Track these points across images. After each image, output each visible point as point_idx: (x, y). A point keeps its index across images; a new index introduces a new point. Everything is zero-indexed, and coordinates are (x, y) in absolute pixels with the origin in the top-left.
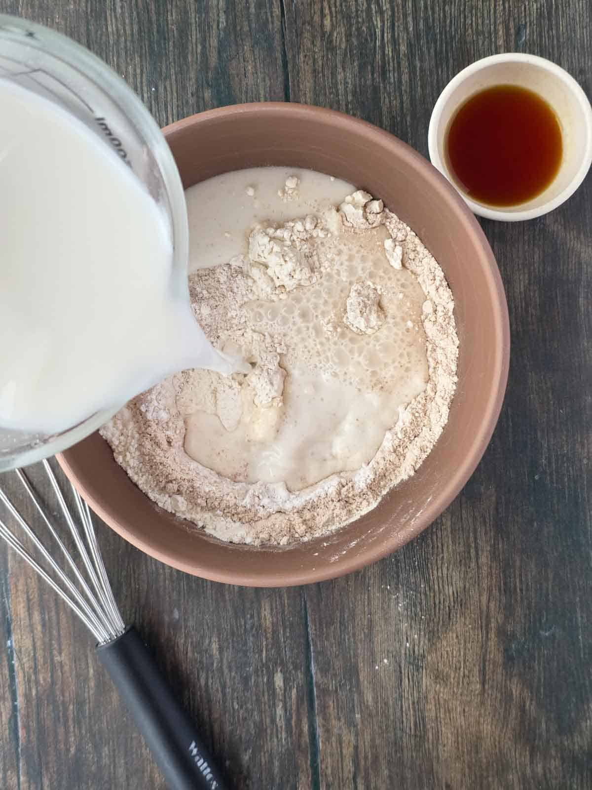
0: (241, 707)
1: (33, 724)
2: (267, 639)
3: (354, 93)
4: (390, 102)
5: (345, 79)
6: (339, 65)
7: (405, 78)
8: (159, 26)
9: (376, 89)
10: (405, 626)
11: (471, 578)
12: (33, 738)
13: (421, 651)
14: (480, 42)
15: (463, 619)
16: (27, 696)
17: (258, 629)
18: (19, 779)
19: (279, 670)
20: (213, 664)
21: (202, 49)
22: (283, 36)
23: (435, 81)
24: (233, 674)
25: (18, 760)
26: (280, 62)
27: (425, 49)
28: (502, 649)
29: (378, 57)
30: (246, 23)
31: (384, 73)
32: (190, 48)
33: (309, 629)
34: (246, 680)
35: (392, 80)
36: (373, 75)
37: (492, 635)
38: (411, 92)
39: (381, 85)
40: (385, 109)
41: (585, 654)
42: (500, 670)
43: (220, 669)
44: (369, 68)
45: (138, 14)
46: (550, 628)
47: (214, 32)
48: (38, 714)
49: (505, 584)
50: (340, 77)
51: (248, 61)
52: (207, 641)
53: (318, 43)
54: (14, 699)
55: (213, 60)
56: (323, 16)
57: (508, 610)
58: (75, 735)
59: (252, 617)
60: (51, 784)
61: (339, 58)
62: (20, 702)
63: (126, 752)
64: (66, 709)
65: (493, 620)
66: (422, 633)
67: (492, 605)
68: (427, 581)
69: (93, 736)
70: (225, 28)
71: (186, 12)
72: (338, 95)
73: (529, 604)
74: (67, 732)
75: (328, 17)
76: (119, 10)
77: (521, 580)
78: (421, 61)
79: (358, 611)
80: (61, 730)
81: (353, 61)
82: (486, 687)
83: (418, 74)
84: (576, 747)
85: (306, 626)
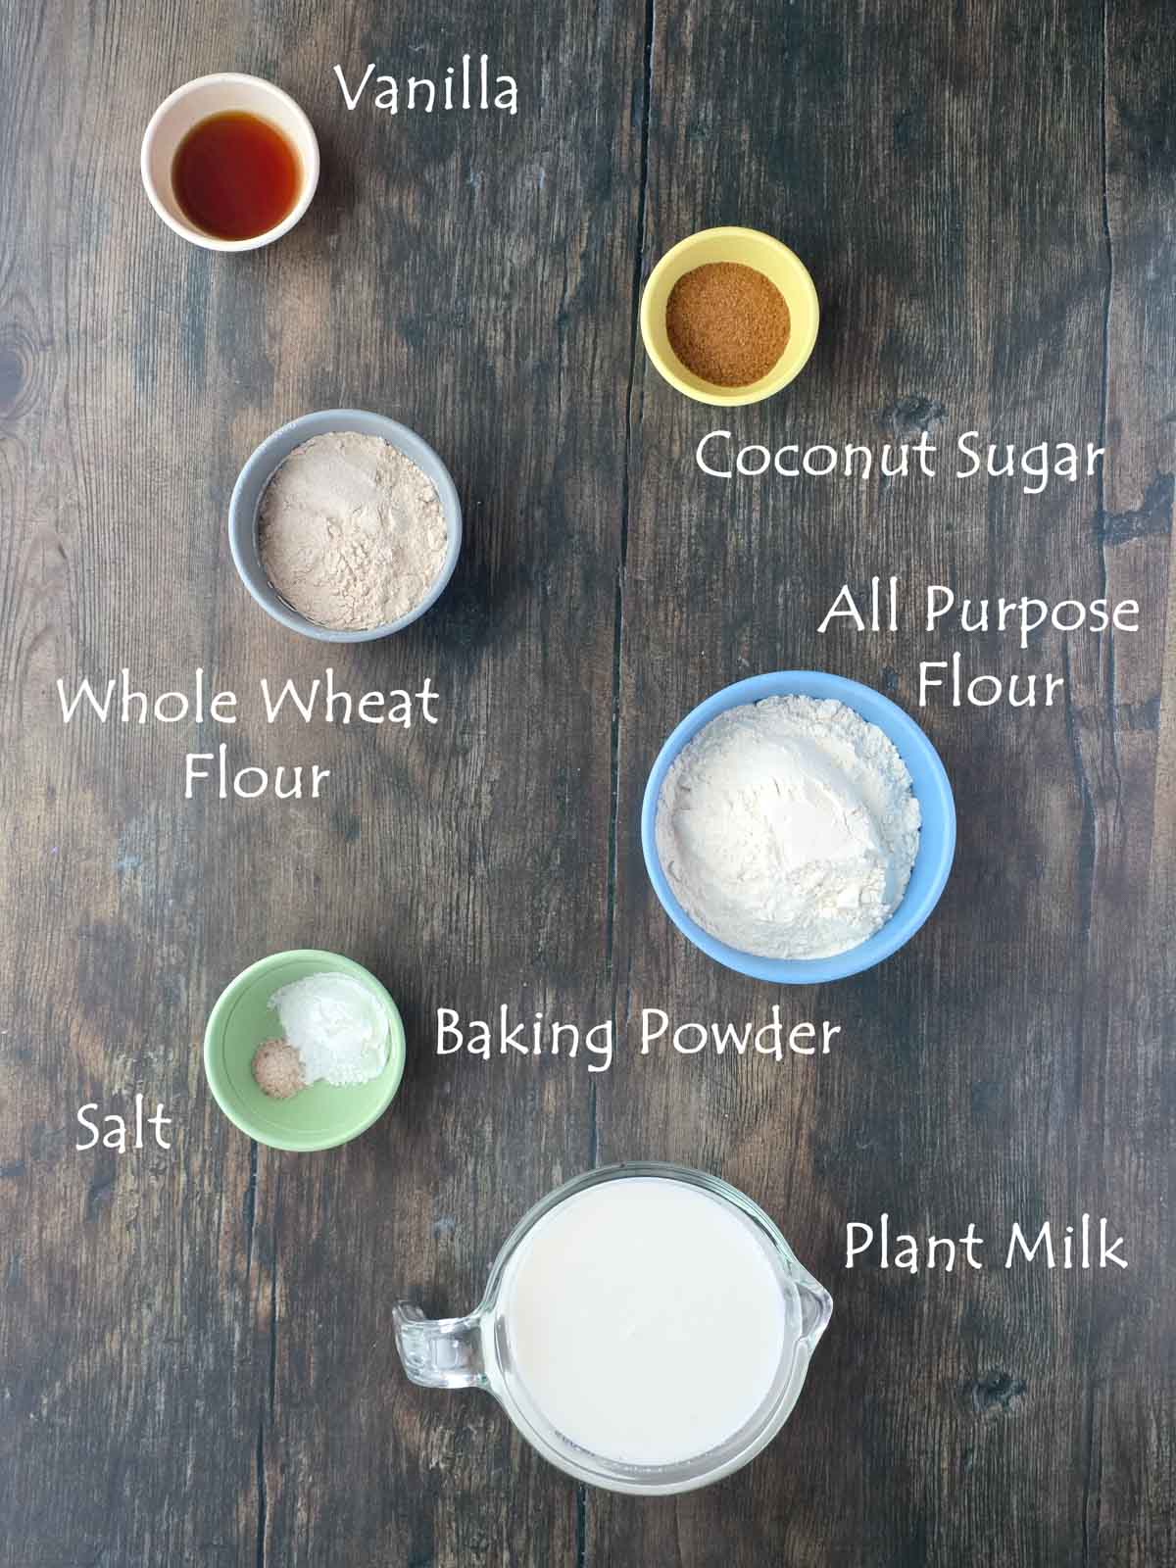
0: (512, 1201)
1: (272, 1202)
2: (548, 1125)
3: (699, 527)
4: (737, 539)
5: (690, 511)
6: (685, 495)
7: (756, 516)
8: (491, 435)
9: (722, 525)
10: (703, 1124)
11: (784, 1075)
12: (271, 1216)
13: (721, 1154)
14: (841, 486)
15: (771, 1122)
16: (268, 1168)
17: (540, 1114)
18: (249, 1263)
19: (558, 1161)
20: (484, 1148)
21: (536, 464)
22: (626, 459)
23: (788, 524)
24: (506, 1162)
25: (250, 1241)
26: (620, 486)
27: (780, 487)
28: (812, 1159)
29: (729, 490)
30: (587, 441)
31: (733, 509)
32: (523, 461)
33: (597, 1118)
34: (520, 1170)
35: (741, 517)
36: (720, 510)
37: (803, 1142)
38: (761, 531)
39: (730, 522)
40: (731, 548)
41: (905, 1175)
42: (808, 1183)
43: (492, 1155)
44: (717, 502)
45: (470, 420)
46: (868, 1141)
47: (551, 449)
48: (279, 1188)
49: (822, 1085)
50: (684, 508)
51: (585, 482)
52: (480, 1122)
53: (664, 469)
54: (254, 1170)
55: (548, 476)
56: (671, 440)
57: (823, 1115)
58: (318, 1219)
59: (533, 1099)
60: (286, 1271)
61: (685, 488)
62: (260, 1175)
63: (376, 1243)
64: (311, 1186)
65: (804, 1125)
66: (724, 1134)
67: (805, 1110)
68: (735, 1075)
69: (339, 1221)
70: (564, 444)
71: (523, 423)
72: (680, 528)
73: (847, 1111)
74: (310, 1212)
75: (678, 443)
76: (449, 414)
77: (839, 1083)
78: (775, 498)
79: (653, 1102)
80: (303, 1211)
81: (699, 494)
82: (792, 1201)
83: (770, 513)
84: (888, 1281)
85: (594, 1115)
